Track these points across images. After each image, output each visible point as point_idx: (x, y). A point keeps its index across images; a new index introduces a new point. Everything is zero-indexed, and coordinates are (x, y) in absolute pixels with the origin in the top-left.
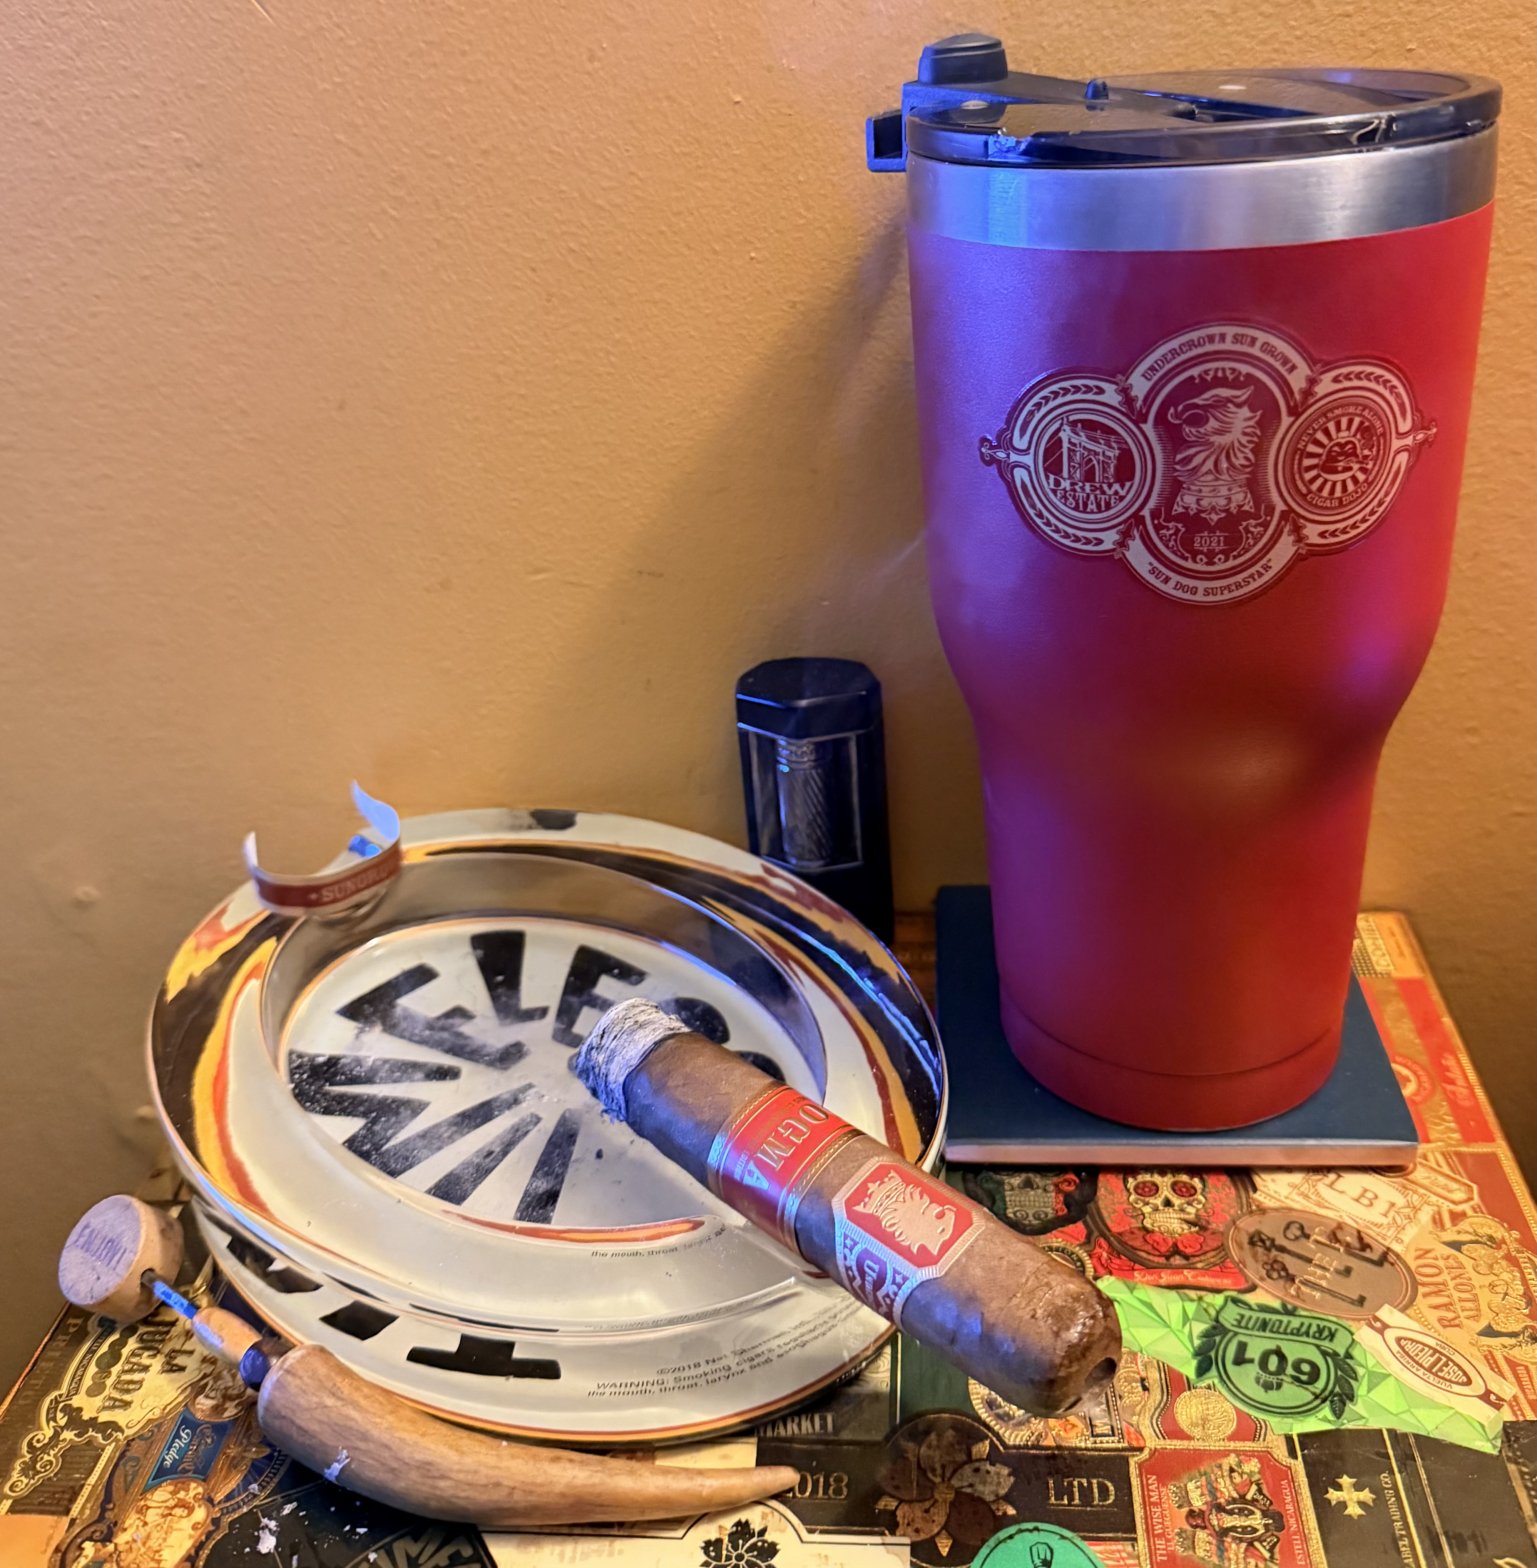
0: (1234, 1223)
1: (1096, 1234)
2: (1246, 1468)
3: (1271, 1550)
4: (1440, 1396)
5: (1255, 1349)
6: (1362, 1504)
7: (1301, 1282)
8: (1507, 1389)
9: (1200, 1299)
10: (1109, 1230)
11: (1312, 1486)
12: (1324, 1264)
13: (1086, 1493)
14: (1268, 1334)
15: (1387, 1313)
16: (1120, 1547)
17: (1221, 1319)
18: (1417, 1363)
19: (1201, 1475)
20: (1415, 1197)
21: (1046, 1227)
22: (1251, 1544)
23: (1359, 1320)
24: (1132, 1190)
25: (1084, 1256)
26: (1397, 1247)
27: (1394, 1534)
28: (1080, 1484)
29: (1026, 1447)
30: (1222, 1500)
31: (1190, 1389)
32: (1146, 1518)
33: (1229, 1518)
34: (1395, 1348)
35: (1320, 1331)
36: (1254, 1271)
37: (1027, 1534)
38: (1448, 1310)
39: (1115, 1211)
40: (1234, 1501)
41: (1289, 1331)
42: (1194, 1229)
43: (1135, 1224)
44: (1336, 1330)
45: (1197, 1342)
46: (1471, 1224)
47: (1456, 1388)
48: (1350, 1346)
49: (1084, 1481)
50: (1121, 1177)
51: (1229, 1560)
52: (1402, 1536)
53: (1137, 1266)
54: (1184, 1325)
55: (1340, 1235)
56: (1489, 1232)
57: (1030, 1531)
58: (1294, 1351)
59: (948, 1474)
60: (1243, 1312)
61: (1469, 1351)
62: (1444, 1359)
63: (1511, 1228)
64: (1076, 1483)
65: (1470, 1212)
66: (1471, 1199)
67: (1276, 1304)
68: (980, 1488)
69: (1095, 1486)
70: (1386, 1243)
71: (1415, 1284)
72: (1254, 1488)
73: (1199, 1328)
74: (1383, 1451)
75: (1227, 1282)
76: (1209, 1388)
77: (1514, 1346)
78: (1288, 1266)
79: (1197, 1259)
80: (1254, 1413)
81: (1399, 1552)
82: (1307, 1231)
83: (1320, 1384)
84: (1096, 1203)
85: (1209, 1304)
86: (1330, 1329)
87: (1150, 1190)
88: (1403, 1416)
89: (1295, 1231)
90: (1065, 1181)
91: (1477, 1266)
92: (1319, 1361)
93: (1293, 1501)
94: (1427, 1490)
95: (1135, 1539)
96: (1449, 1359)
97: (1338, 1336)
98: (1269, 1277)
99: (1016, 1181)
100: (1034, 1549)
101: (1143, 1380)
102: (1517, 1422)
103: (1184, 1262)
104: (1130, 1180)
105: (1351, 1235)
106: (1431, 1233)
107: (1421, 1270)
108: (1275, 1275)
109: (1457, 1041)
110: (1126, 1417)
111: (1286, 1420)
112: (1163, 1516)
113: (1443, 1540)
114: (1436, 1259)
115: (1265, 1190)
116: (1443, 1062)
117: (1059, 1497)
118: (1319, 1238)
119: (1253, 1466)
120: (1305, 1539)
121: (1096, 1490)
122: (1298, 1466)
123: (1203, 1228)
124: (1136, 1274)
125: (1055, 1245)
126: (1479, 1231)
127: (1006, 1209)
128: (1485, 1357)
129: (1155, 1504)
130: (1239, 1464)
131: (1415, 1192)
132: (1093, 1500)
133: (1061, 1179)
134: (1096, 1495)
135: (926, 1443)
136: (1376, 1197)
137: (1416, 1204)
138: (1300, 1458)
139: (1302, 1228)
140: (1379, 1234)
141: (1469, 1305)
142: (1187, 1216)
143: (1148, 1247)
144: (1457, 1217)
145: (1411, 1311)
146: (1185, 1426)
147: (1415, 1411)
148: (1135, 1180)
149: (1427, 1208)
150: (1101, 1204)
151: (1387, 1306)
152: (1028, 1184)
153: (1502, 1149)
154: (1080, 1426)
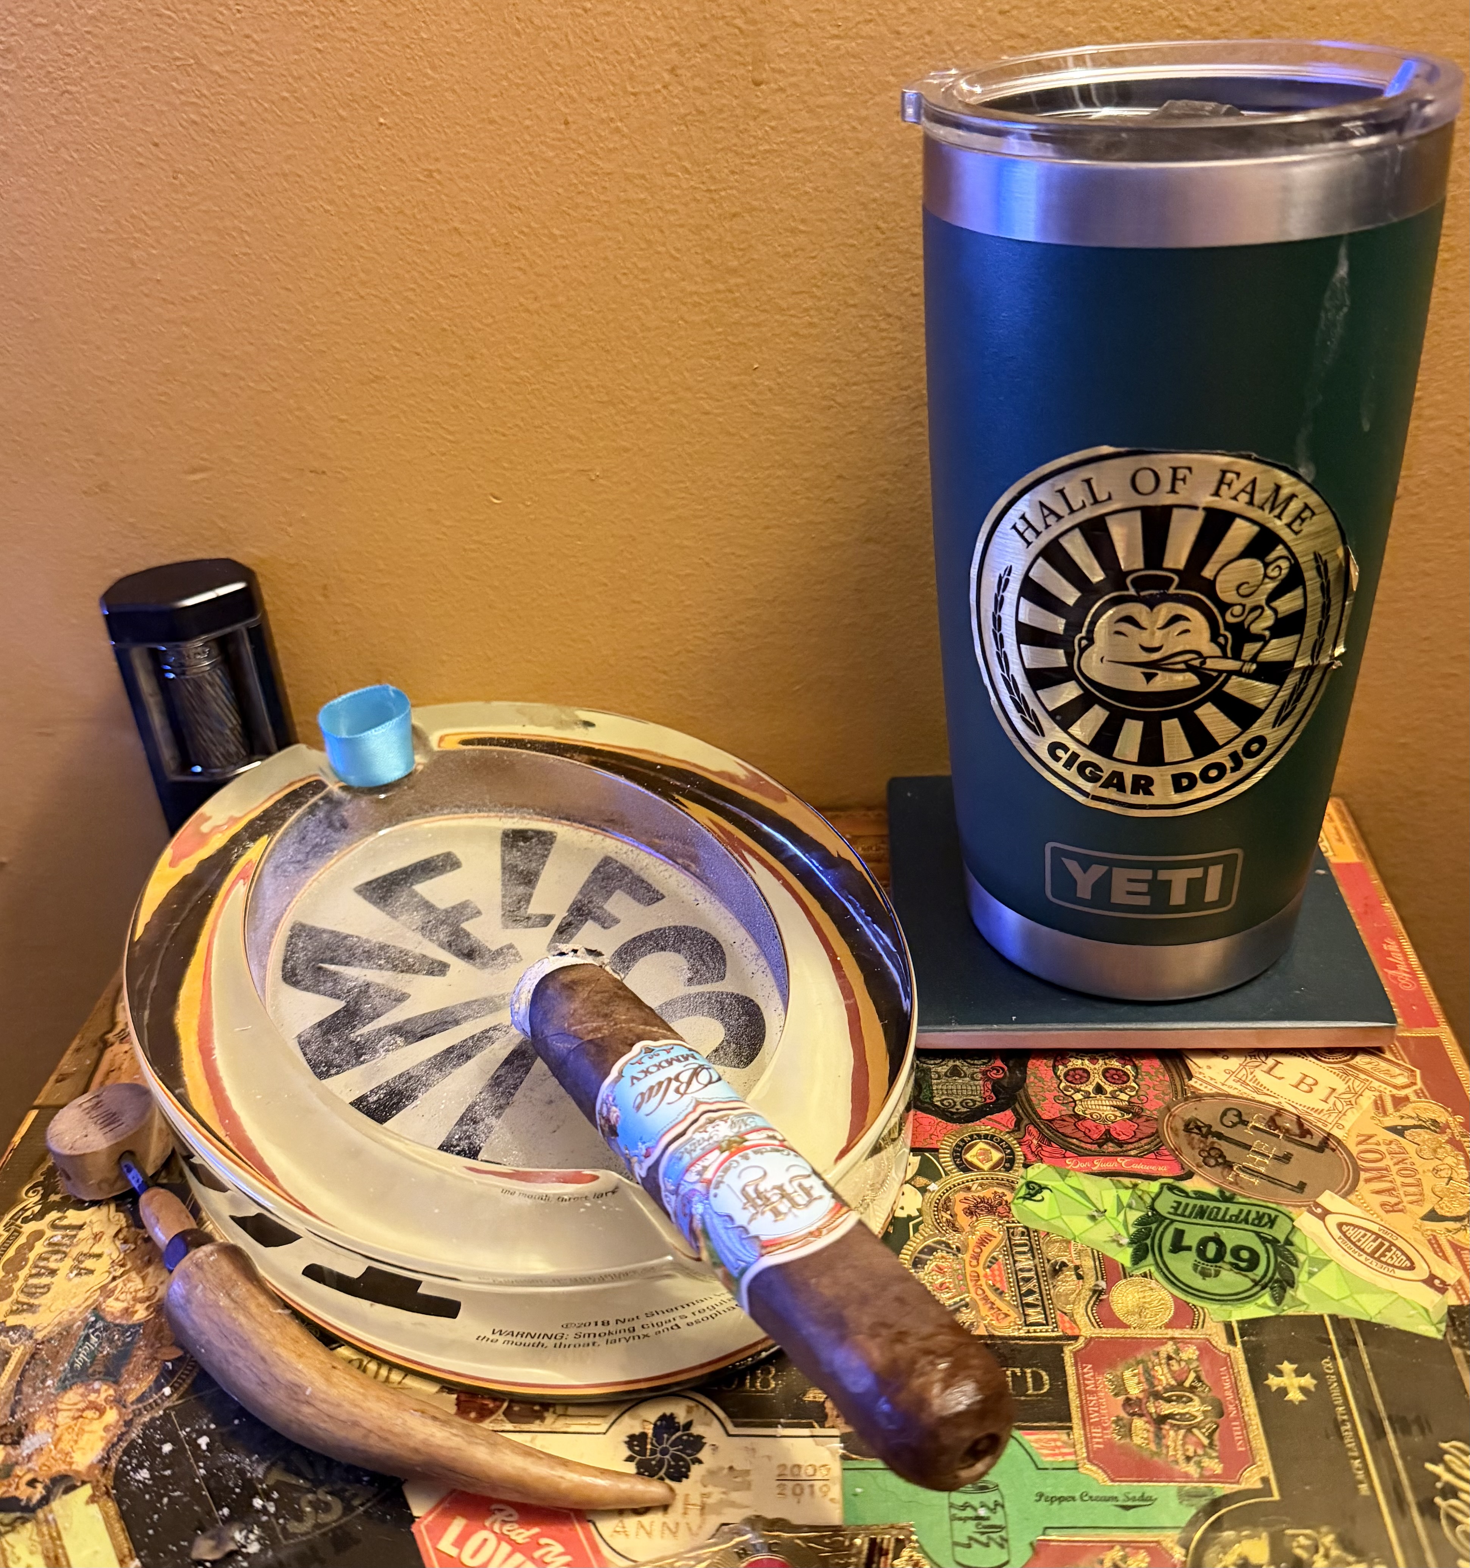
0: (1168, 1109)
1: (1026, 1121)
2: (1184, 1356)
3: (1210, 1436)
4: (1383, 1282)
5: (1193, 1235)
6: (1303, 1390)
7: (1239, 1168)
8: (1451, 1273)
9: (1135, 1186)
10: (1039, 1117)
11: (1251, 1371)
12: (1263, 1150)
13: (1020, 1383)
15: (1328, 1199)
16: (1055, 1436)
17: (1158, 1206)
18: (1358, 1247)
19: (1138, 1363)
20: (1357, 1083)
21: (976, 1114)
22: (1188, 1431)
23: (1299, 1206)
24: (1062, 1077)
25: (1014, 1143)
26: (1337, 1133)
27: (1336, 1419)
28: (1014, 1373)
30: (1160, 1388)
31: (1125, 1277)
32: (1082, 1407)
33: (1167, 1405)
34: (1337, 1233)
35: (1260, 1217)
36: (1190, 1159)
38: (1391, 1195)
39: (1045, 1098)
40: (1172, 1388)
42: (1127, 1116)
43: (1066, 1111)
45: (1132, 1230)
46: (1414, 1109)
47: (1399, 1273)
49: (1018, 1370)
50: (1050, 1063)
51: (1168, 1447)
52: (1344, 1420)
53: (1069, 1153)
54: (1119, 1212)
55: (1279, 1121)
56: (1433, 1116)
58: (1232, 1237)
61: (1412, 1236)
62: (1387, 1244)
63: (1455, 1113)
64: (1009, 1373)
65: (1413, 1097)
66: (1415, 1084)
67: (1214, 1191)
69: (1029, 1375)
70: (1327, 1129)
71: (1357, 1170)
72: (1192, 1375)
73: (1134, 1216)
74: (1325, 1336)
75: (1161, 1168)
76: (1145, 1275)
77: (1458, 1230)
78: (1226, 1153)
79: (1130, 1146)
80: (1191, 1300)
81: (1342, 1438)
82: (1244, 1118)
84: (1026, 1091)
85: (1143, 1192)
87: (1081, 1077)
88: (1345, 1301)
89: (1231, 1117)
90: (993, 1068)
91: (1421, 1150)
92: (1259, 1248)
93: (1232, 1388)
94: (1370, 1375)
95: (1071, 1428)
96: (1392, 1244)
97: (1278, 1221)
98: (1206, 1164)
99: (943, 1070)
101: (1077, 1268)
102: (1462, 1307)
103: (1117, 1149)
104: (1060, 1067)
105: (1291, 1121)
106: (1372, 1118)
107: (1362, 1155)
108: (1212, 1162)
109: (1399, 926)
110: (1060, 1305)
111: (1225, 1307)
112: (1099, 1405)
113: (1387, 1424)
114: (1378, 1144)
115: (1201, 1076)
118: (1257, 1125)
119: (1190, 1353)
120: (1245, 1426)
121: (1030, 1380)
122: (1238, 1353)
123: (1137, 1115)
124: (1068, 1161)
125: (983, 1132)
126: (1423, 1115)
127: (932, 1097)
128: (1429, 1241)
129: (1092, 1393)
130: (1177, 1351)
131: (1356, 1077)
132: (1027, 1389)
133: (989, 1066)
134: (1030, 1385)
136: (1315, 1083)
137: (1357, 1089)
138: (1239, 1345)
139: (1240, 1115)
140: (1319, 1120)
141: (1412, 1190)
142: (1119, 1104)
143: (1080, 1135)
144: (1399, 1102)
145: (1352, 1197)
146: (1119, 1315)
147: (1357, 1297)
148: (1065, 1065)
149: (1367, 1093)
150: (1030, 1091)
151: (1328, 1192)
152: (955, 1072)
153: (1445, 1033)
154: (1013, 1314)
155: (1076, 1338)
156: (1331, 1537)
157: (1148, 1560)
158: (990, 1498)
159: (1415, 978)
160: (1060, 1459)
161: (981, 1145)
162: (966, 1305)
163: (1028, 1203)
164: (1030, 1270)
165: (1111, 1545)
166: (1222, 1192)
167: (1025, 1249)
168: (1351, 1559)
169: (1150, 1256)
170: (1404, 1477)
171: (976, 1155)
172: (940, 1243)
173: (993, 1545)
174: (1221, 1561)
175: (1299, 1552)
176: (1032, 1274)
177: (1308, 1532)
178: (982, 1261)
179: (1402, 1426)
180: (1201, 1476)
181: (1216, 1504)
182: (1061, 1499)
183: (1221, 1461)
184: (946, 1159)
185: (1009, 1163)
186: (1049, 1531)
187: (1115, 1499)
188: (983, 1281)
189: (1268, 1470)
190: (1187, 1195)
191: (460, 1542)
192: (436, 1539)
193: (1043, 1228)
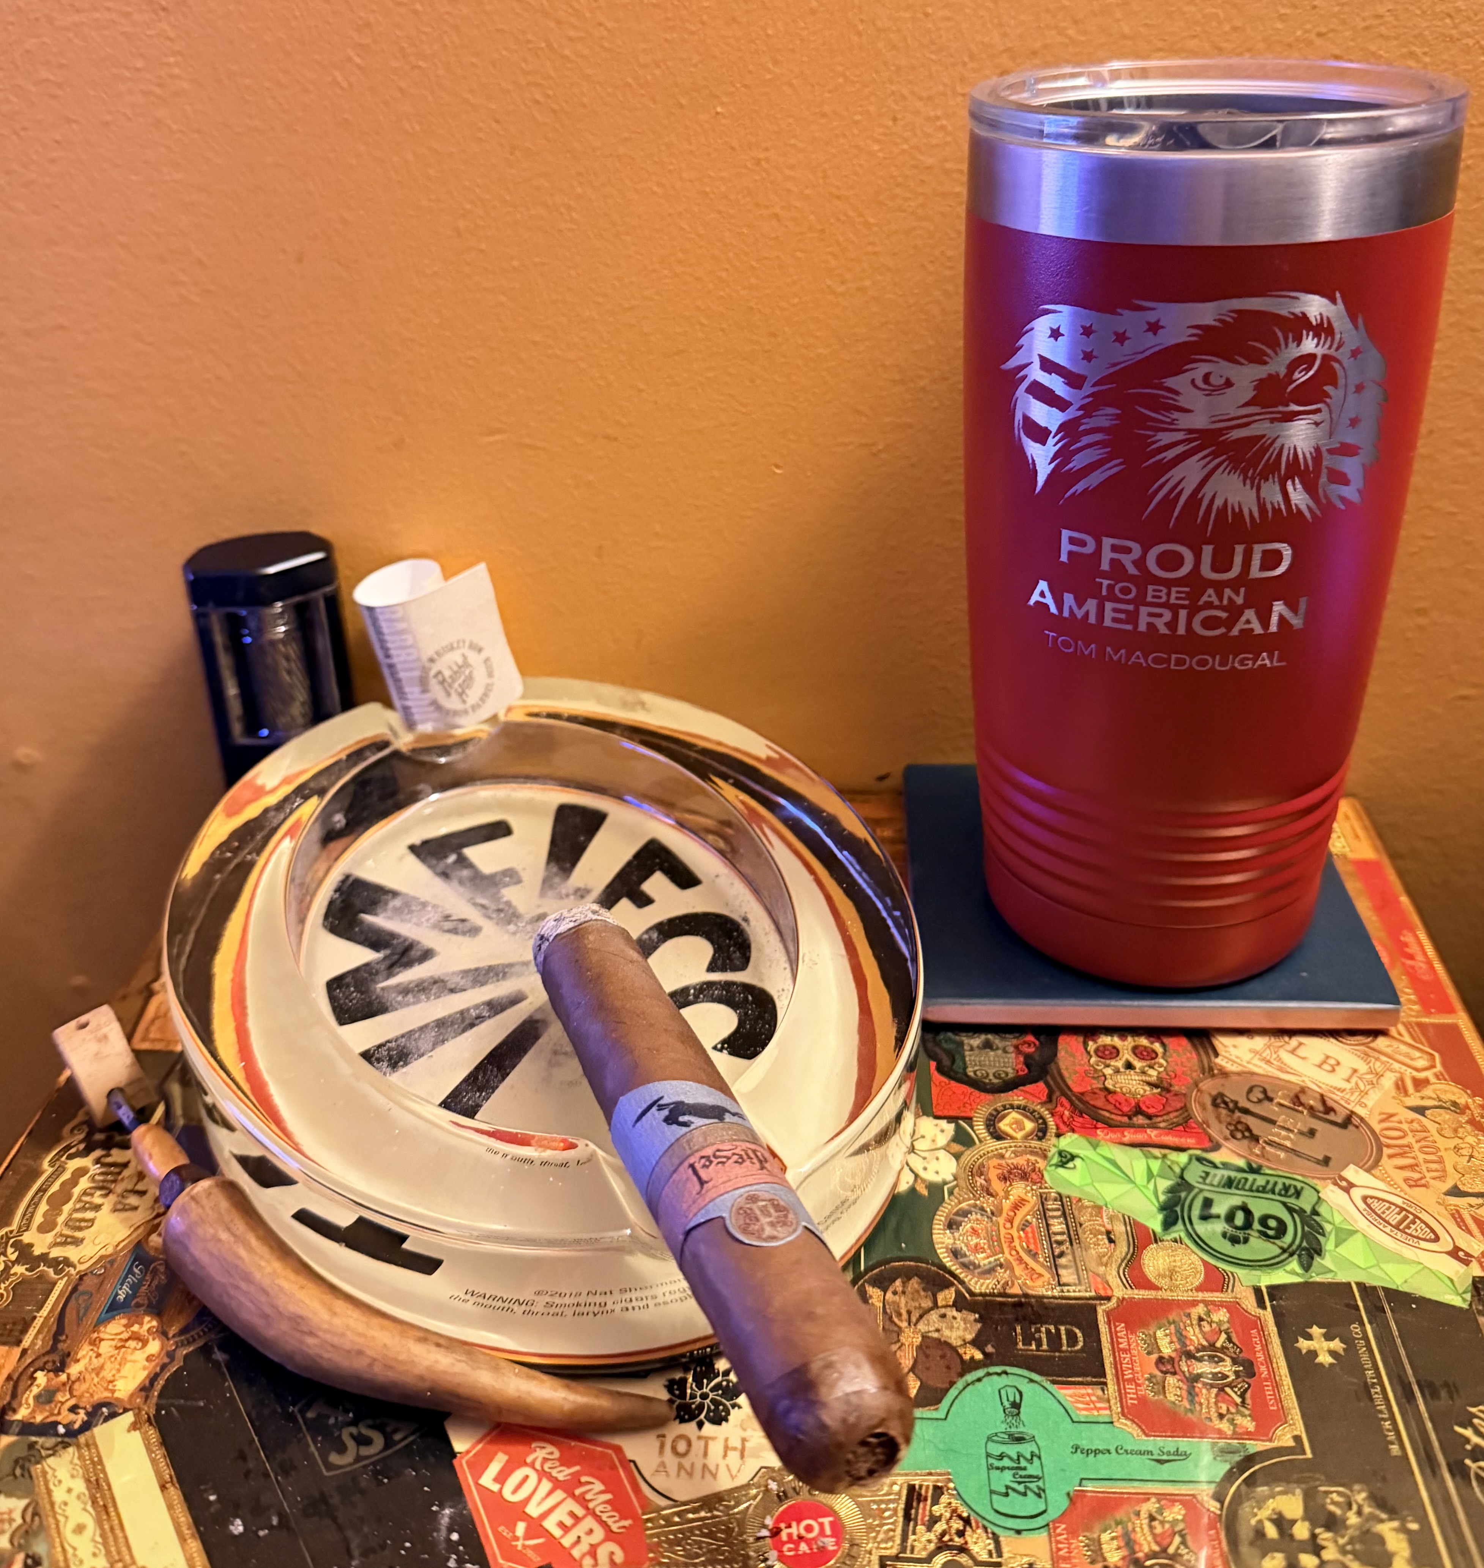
0: (1197, 1086)
1: (1058, 1093)
2: (1215, 1317)
3: (1242, 1396)
4: (1408, 1252)
6: (1333, 1353)
7: (1265, 1142)
8: (1474, 1246)
9: (1164, 1156)
10: (1071, 1090)
11: (1281, 1335)
12: (1288, 1125)
13: (1054, 1340)
14: (1233, 1191)
15: (1351, 1173)
16: (1090, 1391)
17: (1187, 1176)
18: (1383, 1220)
19: (1170, 1323)
20: (1378, 1064)
21: (1009, 1086)
22: (1222, 1389)
23: (1325, 1179)
24: (1092, 1053)
25: (1046, 1114)
26: (1361, 1111)
27: (1366, 1383)
28: (1048, 1332)
29: (992, 1295)
30: (1192, 1348)
31: (1156, 1242)
32: (1115, 1364)
33: (1199, 1365)
34: (1362, 1206)
35: (1286, 1188)
36: (1217, 1131)
37: (995, 1377)
38: (1413, 1170)
39: (1076, 1072)
40: (1204, 1348)
41: (1254, 1188)
42: (1156, 1091)
43: (1096, 1085)
44: (1302, 1188)
45: (1162, 1198)
46: (1434, 1091)
47: (1423, 1245)
48: (1317, 1203)
49: (1052, 1328)
50: (1081, 1039)
51: (1201, 1404)
52: (1374, 1384)
53: (1100, 1125)
54: (1149, 1181)
55: (1303, 1099)
56: (1453, 1098)
57: (999, 1374)
58: (1259, 1208)
59: (914, 1319)
60: (1207, 1169)
61: (1435, 1209)
62: (1411, 1217)
63: (1474, 1095)
64: (1043, 1329)
65: (1433, 1079)
66: (1433, 1066)
67: (1242, 1163)
68: (947, 1332)
69: (1063, 1332)
70: (1350, 1107)
72: (1223, 1336)
73: (1164, 1184)
74: (1352, 1302)
75: (1189, 1140)
76: (1175, 1241)
77: (1480, 1206)
78: (1252, 1127)
79: (1160, 1119)
80: (1221, 1265)
81: (1371, 1399)
82: (1270, 1094)
83: (1288, 1238)
84: (1056, 1064)
85: (1173, 1162)
86: (1295, 1187)
87: (1111, 1053)
88: (1373, 1271)
89: (1257, 1094)
90: (1025, 1042)
91: (1442, 1129)
93: (1263, 1349)
94: (1398, 1341)
95: (1105, 1384)
96: (1416, 1217)
98: (1233, 1137)
99: (976, 1041)
100: (1003, 1392)
101: (1108, 1233)
103: (1147, 1121)
104: (1091, 1043)
105: (1315, 1099)
106: (1394, 1098)
107: (1385, 1132)
108: (1239, 1135)
109: (1415, 919)
110: (1093, 1266)
111: (1254, 1272)
112: (1132, 1362)
114: (1400, 1122)
115: (1227, 1055)
116: (1402, 938)
117: (1027, 1342)
118: (1282, 1101)
119: (1221, 1315)
120: (1277, 1386)
121: (1064, 1337)
122: (1268, 1316)
123: (1165, 1090)
124: (1099, 1132)
125: (1016, 1103)
126: (1442, 1097)
127: (965, 1068)
128: (1453, 1215)
129: (1125, 1351)
130: (1208, 1313)
131: (1377, 1059)
132: (1061, 1345)
133: (1021, 1041)
134: (1064, 1341)
135: (891, 1289)
136: (1338, 1063)
137: (1378, 1070)
138: (1269, 1309)
139: (1265, 1091)
140: (1342, 1098)
141: (1434, 1166)
142: (1148, 1079)
143: (1110, 1107)
144: (1420, 1084)
145: (1375, 1172)
146: (1151, 1276)
147: (1383, 1266)
148: (1095, 1041)
149: (1389, 1074)
150: (1063, 1065)
151: (1352, 1166)
152: (988, 1045)
153: (1463, 1021)
154: (1047, 1275)
155: (1108, 1299)
156: (1363, 1495)
157: (1183, 1512)
158: (1026, 1449)
159: (1432, 967)
160: (1096, 1413)
161: (1014, 1115)
162: (1001, 1266)
163: (1061, 1171)
164: (1062, 1233)
165: (1146, 1497)
166: (1249, 1165)
167: (1059, 1213)
168: (1384, 1516)
169: (1180, 1222)
170: (1433, 1436)
171: (1010, 1125)
172: (975, 1206)
173: (1029, 1493)
174: (1256, 1515)
175: (1332, 1508)
176: (1065, 1237)
177: (1341, 1489)
178: (1016, 1223)
179: (1430, 1390)
180: (1234, 1432)
181: (1249, 1460)
182: (1096, 1452)
183: (1253, 1420)
184: (980, 1128)
185: (1042, 1132)
186: (1084, 1482)
187: (1150, 1453)
188: (1017, 1243)
189: (1300, 1429)
190: (1215, 1166)
191: (501, 1478)
192: (477, 1476)
193: (1075, 1194)
